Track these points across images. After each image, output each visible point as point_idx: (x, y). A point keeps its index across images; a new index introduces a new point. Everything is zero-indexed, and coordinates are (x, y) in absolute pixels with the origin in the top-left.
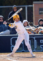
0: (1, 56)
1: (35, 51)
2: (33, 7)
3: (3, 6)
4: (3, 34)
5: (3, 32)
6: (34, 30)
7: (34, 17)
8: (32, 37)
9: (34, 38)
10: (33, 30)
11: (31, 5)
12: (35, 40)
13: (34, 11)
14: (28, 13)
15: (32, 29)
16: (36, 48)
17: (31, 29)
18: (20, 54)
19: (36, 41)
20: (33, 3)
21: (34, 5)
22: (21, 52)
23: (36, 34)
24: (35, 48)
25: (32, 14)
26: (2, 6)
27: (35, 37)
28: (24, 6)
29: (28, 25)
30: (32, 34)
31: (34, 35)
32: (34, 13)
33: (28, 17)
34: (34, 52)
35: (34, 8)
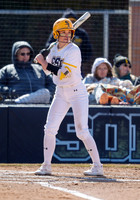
0: (20, 172)
1: (131, 160)
2: (127, 16)
3: (33, 9)
4: (26, 101)
5: (28, 95)
6: (129, 91)
7: (130, 48)
8: (123, 115)
9: (129, 118)
10: (126, 92)
11: (122, 9)
12: (131, 126)
13: (130, 28)
14: (110, 35)
15: (124, 89)
16: (134, 149)
17: (121, 87)
18: (81, 170)
19: (134, 126)
20: (128, 4)
21: (130, 8)
22: (84, 162)
23: (135, 106)
24: (131, 149)
25: (123, 39)
26: (28, 9)
27: (131, 115)
28: (100, 12)
29: (109, 75)
30: (123, 105)
31: (129, 107)
32: (130, 36)
33: (110, 47)
34: (127, 162)
35: (130, 20)
